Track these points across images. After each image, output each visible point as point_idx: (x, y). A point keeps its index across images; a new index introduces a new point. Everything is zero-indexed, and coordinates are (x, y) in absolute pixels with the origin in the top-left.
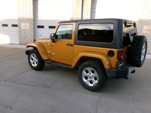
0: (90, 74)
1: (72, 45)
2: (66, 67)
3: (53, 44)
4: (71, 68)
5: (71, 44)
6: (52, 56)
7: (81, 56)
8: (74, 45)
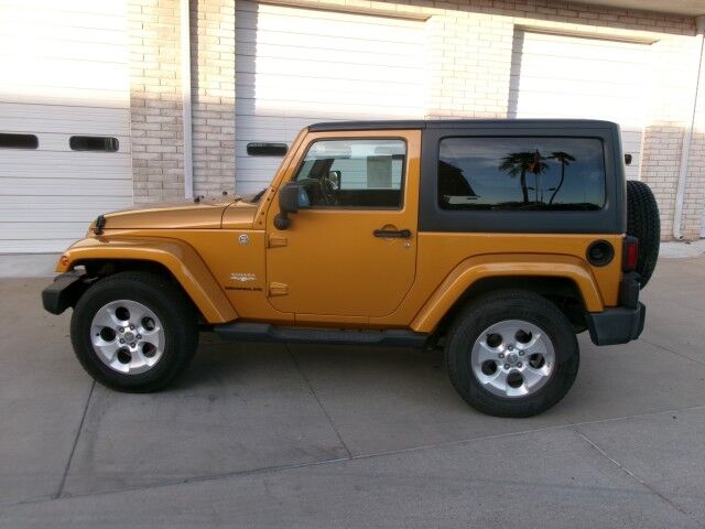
0: (510, 347)
1: (405, 234)
2: (374, 337)
3: (276, 235)
4: (410, 337)
5: (401, 227)
6: (270, 295)
7: (473, 280)
8: (420, 234)
